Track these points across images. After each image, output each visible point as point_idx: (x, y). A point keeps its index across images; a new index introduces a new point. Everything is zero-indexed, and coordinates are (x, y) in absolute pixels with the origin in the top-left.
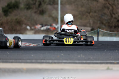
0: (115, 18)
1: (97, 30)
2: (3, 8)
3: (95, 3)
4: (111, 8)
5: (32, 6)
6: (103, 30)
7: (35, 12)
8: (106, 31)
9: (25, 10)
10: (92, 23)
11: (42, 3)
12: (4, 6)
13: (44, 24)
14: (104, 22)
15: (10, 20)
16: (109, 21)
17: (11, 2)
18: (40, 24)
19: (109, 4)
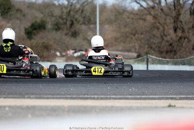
0: (167, 41)
1: (146, 56)
2: (26, 30)
3: (141, 22)
4: (161, 28)
5: (62, 26)
6: (152, 55)
7: (66, 34)
8: (155, 58)
9: (54, 32)
10: (137, 47)
11: (75, 22)
12: (27, 27)
13: (78, 49)
14: (154, 46)
15: (34, 44)
16: (159, 45)
17: (36, 22)
18: (73, 50)
19: (159, 23)
